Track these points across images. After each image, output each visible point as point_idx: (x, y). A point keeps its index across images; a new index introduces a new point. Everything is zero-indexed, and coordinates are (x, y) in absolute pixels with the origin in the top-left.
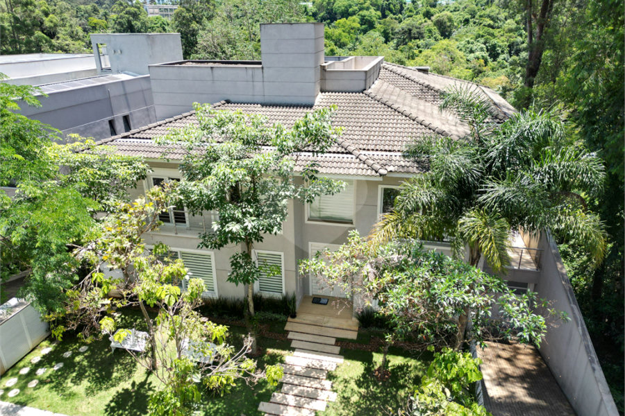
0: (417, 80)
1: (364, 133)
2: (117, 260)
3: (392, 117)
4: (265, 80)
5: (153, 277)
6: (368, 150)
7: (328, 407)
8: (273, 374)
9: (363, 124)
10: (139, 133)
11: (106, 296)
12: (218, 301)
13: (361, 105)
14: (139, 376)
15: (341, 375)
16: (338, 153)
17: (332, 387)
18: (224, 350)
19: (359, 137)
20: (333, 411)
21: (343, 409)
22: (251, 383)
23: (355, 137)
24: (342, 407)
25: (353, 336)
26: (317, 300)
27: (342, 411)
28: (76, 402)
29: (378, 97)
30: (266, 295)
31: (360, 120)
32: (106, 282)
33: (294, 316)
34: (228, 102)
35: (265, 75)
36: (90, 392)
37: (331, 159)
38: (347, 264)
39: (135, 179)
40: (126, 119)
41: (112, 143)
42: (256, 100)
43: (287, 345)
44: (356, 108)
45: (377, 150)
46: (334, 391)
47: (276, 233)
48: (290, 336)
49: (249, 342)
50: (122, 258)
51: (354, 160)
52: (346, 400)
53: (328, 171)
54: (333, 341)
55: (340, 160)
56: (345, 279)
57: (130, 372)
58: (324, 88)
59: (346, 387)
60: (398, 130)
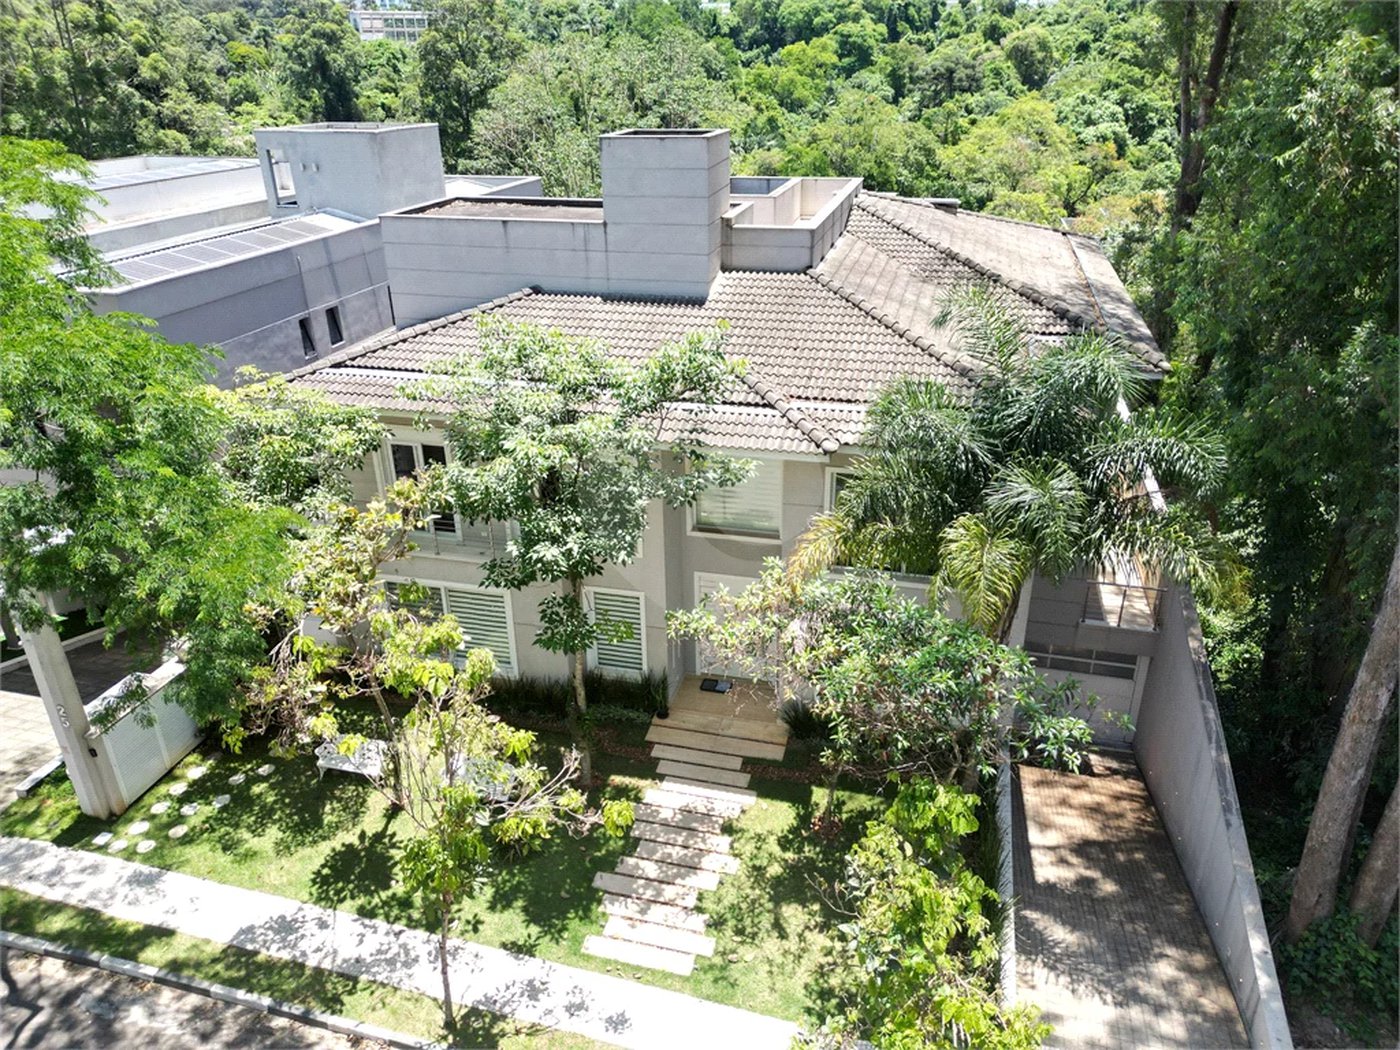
0: (925, 235)
1: (802, 363)
2: (338, 614)
3: (859, 328)
4: (610, 248)
5: (406, 647)
6: (807, 398)
7: (721, 883)
8: (615, 816)
9: (800, 343)
10: (363, 356)
11: (320, 677)
12: (518, 683)
13: (799, 301)
14: (372, 821)
15: (752, 826)
16: (748, 404)
17: (732, 847)
18: (530, 774)
19: (791, 371)
20: (733, 891)
21: (752, 888)
22: (576, 831)
23: (784, 371)
24: (749, 884)
25: (776, 753)
26: (710, 685)
27: (749, 891)
28: (258, 866)
29: (836, 284)
30: (611, 673)
31: (797, 334)
32: (318, 653)
33: (664, 715)
34: (537, 290)
35: (610, 238)
36: (283, 849)
37: (733, 418)
38: (754, 622)
39: (360, 452)
40: (332, 314)
41: (313, 377)
42: (593, 288)
43: (649, 769)
44: (791, 308)
45: (824, 399)
46: (736, 856)
47: (624, 562)
48: (656, 752)
49: (573, 759)
50: (347, 611)
51: (777, 420)
52: (758, 871)
53: (727, 441)
54: (737, 763)
55: (750, 419)
56: (750, 649)
57: (356, 814)
58: (728, 263)
59: (759, 848)
60: (869, 356)
